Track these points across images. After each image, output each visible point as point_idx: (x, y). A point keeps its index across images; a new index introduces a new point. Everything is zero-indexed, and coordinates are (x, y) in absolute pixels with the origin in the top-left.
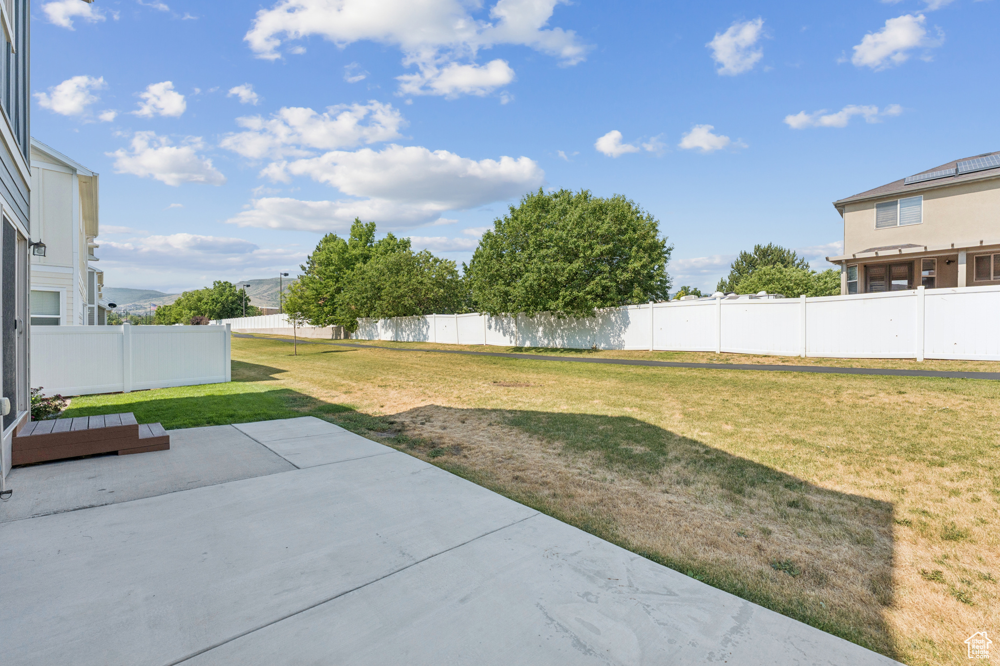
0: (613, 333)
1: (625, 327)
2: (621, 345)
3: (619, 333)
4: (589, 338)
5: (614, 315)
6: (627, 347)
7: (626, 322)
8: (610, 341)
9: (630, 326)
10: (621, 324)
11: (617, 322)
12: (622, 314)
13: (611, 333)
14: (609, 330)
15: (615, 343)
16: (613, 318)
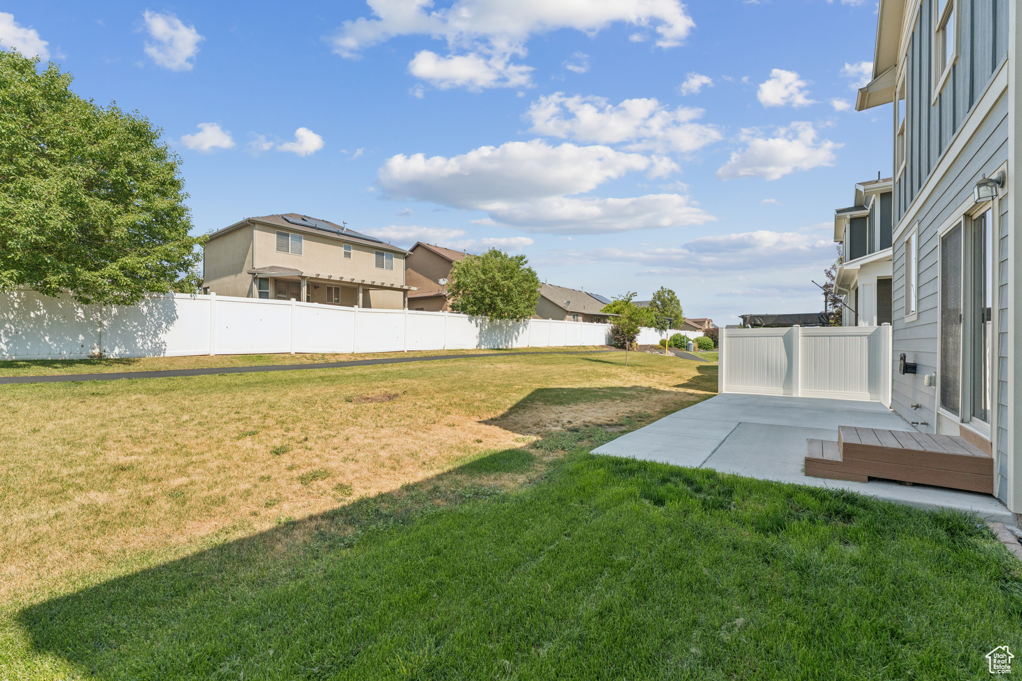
0: (143, 331)
1: (168, 323)
2: (158, 349)
3: (155, 332)
4: (81, 337)
5: (146, 304)
6: (170, 352)
7: (170, 317)
8: (136, 343)
9: (176, 322)
10: (159, 318)
11: (152, 315)
12: (163, 304)
13: (138, 331)
14: (135, 327)
15: (146, 347)
16: (145, 309)
